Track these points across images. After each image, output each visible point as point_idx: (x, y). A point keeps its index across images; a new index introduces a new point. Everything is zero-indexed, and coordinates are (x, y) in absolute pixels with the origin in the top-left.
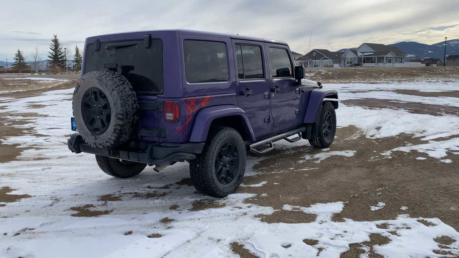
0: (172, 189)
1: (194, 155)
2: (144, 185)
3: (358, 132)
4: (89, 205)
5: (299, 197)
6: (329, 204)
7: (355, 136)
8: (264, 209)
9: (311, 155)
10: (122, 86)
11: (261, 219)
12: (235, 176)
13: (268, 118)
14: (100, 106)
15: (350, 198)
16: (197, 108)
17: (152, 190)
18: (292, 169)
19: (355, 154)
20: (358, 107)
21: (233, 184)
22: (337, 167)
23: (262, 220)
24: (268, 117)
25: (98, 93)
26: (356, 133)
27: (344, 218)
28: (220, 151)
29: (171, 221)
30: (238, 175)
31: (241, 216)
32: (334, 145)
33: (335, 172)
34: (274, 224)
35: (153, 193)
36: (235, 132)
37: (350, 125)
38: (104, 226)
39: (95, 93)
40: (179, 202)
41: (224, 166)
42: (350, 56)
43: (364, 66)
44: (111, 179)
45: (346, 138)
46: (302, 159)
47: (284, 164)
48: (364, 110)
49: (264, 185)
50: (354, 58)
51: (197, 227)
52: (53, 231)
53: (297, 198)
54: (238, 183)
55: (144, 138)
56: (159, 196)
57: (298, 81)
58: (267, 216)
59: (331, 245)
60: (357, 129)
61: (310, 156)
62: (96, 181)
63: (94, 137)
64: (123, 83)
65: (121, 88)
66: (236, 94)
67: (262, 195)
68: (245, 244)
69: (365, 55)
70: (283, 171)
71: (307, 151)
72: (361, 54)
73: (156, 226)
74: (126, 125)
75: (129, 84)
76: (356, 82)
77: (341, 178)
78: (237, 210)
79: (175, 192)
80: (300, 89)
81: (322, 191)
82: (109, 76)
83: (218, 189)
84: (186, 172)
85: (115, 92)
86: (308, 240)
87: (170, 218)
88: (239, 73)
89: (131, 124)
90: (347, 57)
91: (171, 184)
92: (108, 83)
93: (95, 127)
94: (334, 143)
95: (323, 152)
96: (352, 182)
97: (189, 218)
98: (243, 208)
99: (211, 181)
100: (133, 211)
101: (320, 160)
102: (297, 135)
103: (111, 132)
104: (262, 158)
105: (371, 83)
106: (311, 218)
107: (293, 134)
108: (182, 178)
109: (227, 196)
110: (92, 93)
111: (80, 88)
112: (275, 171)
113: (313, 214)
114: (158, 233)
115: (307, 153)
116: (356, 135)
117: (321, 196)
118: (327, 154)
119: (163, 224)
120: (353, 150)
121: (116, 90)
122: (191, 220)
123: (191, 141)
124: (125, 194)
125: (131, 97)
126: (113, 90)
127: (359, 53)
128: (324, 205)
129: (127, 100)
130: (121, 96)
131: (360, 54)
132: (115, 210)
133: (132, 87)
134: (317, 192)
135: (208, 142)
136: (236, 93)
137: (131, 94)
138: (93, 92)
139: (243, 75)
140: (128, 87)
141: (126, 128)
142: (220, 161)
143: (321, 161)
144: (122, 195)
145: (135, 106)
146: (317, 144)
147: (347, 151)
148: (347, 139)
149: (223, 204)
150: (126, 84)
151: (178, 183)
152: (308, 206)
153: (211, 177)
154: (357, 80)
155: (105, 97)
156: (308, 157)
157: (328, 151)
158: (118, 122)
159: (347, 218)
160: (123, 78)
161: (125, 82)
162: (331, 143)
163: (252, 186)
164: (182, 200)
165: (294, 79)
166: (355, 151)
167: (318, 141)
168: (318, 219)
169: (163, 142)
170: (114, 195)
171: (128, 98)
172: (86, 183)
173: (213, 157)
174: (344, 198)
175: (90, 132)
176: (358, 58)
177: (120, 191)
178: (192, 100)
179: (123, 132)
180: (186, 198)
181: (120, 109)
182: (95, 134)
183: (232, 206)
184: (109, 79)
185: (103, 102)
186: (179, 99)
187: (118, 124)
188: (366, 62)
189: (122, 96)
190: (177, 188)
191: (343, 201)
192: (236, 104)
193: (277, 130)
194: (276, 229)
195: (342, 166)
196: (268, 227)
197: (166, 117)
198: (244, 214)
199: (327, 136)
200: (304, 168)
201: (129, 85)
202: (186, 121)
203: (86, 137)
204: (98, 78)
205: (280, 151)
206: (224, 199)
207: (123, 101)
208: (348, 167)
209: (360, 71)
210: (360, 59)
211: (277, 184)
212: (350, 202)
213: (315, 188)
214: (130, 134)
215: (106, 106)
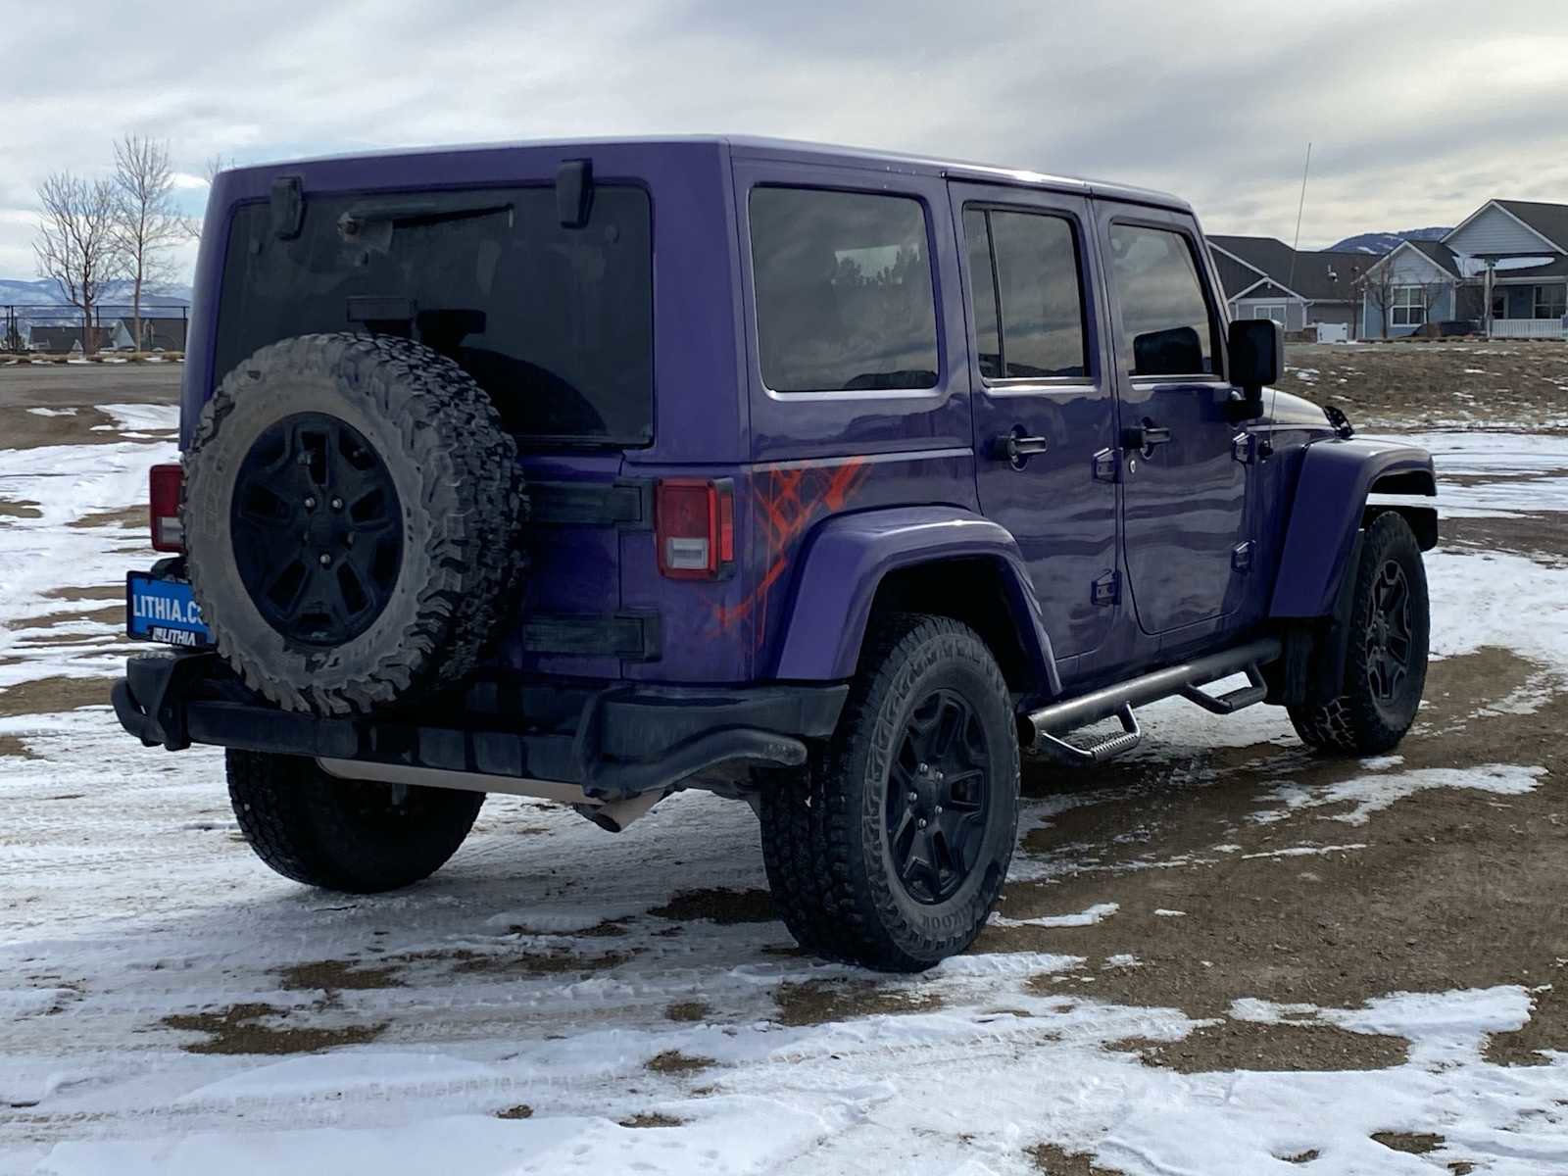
0: (638, 935)
1: (800, 746)
2: (490, 922)
3: (1532, 680)
4: (248, 1005)
5: (1298, 966)
6: (1454, 994)
7: (1520, 697)
8: (1142, 1018)
9: (1310, 789)
10: (457, 405)
11: (1142, 1058)
12: (972, 867)
13: (1109, 579)
14: (336, 503)
15: (1554, 971)
16: (806, 517)
17: (544, 943)
18: (1226, 848)
19: (1539, 781)
20: (1505, 556)
21: (966, 906)
22: (1458, 839)
23: (1146, 1061)
24: (1110, 575)
25: (333, 441)
26: (1523, 684)
27: (1543, 1052)
28: (907, 731)
29: (702, 1065)
30: (984, 860)
31: (1038, 1044)
32: (1419, 740)
33: (1458, 864)
34: (1209, 1074)
35: (552, 956)
36: (974, 642)
37: (1483, 647)
38: (377, 1085)
39: (314, 441)
40: (700, 991)
41: (922, 811)
42: (1415, 274)
43: (1494, 335)
44: (299, 899)
45: (1475, 707)
46: (1269, 806)
47: (1180, 828)
48: (1542, 573)
49: (1108, 919)
50: (1441, 290)
51: (840, 1088)
52: (135, 1112)
53: (1292, 975)
54: (984, 902)
55: (545, 666)
56: (592, 968)
57: (1246, 394)
58: (1166, 1045)
59: (1509, 1152)
60: (1528, 666)
61: (1310, 793)
62: (227, 908)
63: (303, 661)
64: (460, 394)
65: (455, 416)
66: (968, 452)
67: (1112, 959)
68: (1099, 1151)
69: (1501, 273)
70: (1185, 857)
71: (1283, 767)
72: (1481, 265)
73: (637, 1086)
74: (476, 597)
75: (485, 397)
76: (1464, 424)
77: (1490, 887)
78: (1010, 1023)
79: (665, 951)
80: (1251, 439)
81: (1412, 941)
82: (394, 358)
83: (903, 926)
84: (679, 863)
85: (430, 437)
86: (1391, 1134)
87: (688, 1053)
88: (983, 352)
89: (496, 591)
90: (1395, 280)
91: (625, 915)
92: (393, 389)
93: (307, 605)
94: (1416, 730)
95: (1370, 772)
96: (1552, 907)
97: (783, 1051)
98: (1032, 1013)
99: (870, 879)
100: (489, 1028)
101: (1364, 807)
102: (1240, 680)
103: (402, 627)
104: (1058, 801)
105: (1551, 432)
106: (1385, 1051)
107: (1225, 673)
108: (670, 891)
109: (936, 964)
110: (300, 441)
111: (231, 415)
112: (1147, 861)
113: (1386, 1036)
114: (658, 1113)
115: (1284, 777)
116: (1524, 693)
117: (1410, 965)
118: (1394, 780)
119: (663, 1075)
120: (1528, 766)
121: (434, 424)
122: (797, 1059)
123: (781, 674)
124: (411, 960)
125: (497, 459)
126: (419, 425)
127: (1469, 261)
128: (1435, 997)
129: (482, 472)
130: (458, 457)
131: (1468, 267)
132: (394, 1025)
133: (497, 413)
134: (1386, 947)
135: (862, 685)
136: (973, 447)
137: (498, 445)
138: (304, 434)
139: (999, 358)
140: (480, 410)
141: (474, 608)
142: (908, 782)
143: (1372, 814)
144: (396, 963)
145: (515, 503)
146: (1334, 734)
147: (1498, 768)
148: (1481, 712)
149: (930, 997)
150: (471, 395)
151: (655, 912)
152: (1357, 1004)
153: (872, 863)
154: (1465, 413)
155: (369, 460)
156: (1298, 798)
157: (1395, 770)
158: (442, 582)
159: (1559, 1050)
160: (452, 369)
161: (467, 390)
162: (1405, 731)
163: (1048, 921)
164: (711, 984)
165: (1225, 385)
166: (1541, 771)
167: (1343, 715)
168: (1420, 1053)
169: (648, 683)
170: (356, 962)
171: (487, 467)
172: (173, 915)
173: (882, 756)
174: (1526, 972)
175: (280, 637)
176: (1458, 291)
177: (379, 946)
178: (786, 473)
179: (459, 630)
180: (734, 974)
181: (453, 520)
182: (307, 642)
183: (975, 1007)
184: (396, 373)
185: (355, 485)
186: (733, 470)
187: (440, 587)
188: (1506, 311)
189: (462, 457)
190: (663, 933)
191: (1522, 983)
192: (972, 501)
193: (1146, 645)
194: (1228, 1095)
195: (1485, 837)
196: (1186, 1087)
197: (669, 554)
198: (1048, 1037)
199: (1385, 692)
200: (1290, 847)
201: (485, 404)
202: (761, 577)
203: (257, 660)
204: (339, 365)
205: (1144, 770)
206: (926, 978)
207: (465, 477)
208: (1515, 839)
209: (1483, 361)
210: (1470, 292)
211: (1174, 916)
212: (1559, 989)
213: (1373, 932)
214: (485, 641)
215: (380, 504)
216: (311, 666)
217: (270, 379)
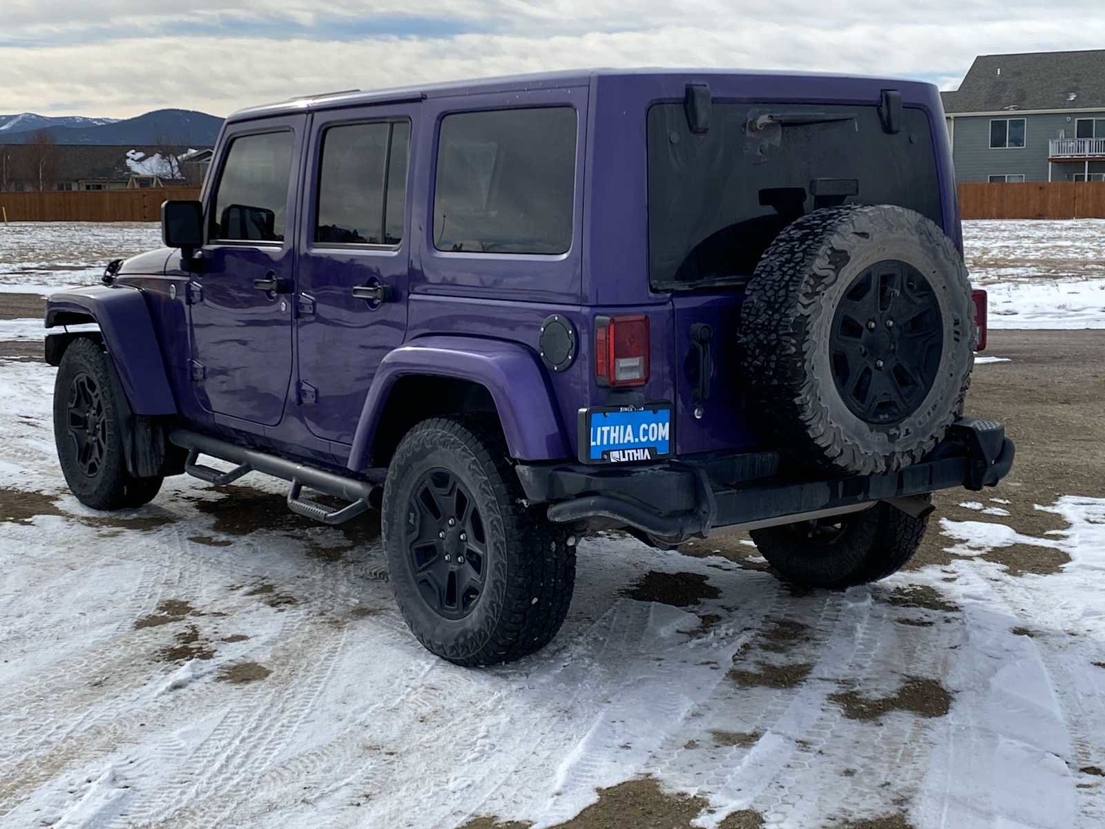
14: (888, 324)
63: (885, 436)
182: (881, 423)
216: (892, 439)
217: (875, 236)
